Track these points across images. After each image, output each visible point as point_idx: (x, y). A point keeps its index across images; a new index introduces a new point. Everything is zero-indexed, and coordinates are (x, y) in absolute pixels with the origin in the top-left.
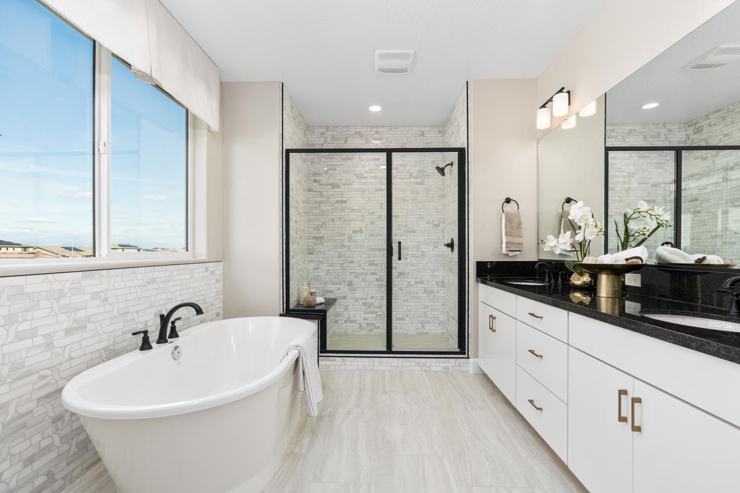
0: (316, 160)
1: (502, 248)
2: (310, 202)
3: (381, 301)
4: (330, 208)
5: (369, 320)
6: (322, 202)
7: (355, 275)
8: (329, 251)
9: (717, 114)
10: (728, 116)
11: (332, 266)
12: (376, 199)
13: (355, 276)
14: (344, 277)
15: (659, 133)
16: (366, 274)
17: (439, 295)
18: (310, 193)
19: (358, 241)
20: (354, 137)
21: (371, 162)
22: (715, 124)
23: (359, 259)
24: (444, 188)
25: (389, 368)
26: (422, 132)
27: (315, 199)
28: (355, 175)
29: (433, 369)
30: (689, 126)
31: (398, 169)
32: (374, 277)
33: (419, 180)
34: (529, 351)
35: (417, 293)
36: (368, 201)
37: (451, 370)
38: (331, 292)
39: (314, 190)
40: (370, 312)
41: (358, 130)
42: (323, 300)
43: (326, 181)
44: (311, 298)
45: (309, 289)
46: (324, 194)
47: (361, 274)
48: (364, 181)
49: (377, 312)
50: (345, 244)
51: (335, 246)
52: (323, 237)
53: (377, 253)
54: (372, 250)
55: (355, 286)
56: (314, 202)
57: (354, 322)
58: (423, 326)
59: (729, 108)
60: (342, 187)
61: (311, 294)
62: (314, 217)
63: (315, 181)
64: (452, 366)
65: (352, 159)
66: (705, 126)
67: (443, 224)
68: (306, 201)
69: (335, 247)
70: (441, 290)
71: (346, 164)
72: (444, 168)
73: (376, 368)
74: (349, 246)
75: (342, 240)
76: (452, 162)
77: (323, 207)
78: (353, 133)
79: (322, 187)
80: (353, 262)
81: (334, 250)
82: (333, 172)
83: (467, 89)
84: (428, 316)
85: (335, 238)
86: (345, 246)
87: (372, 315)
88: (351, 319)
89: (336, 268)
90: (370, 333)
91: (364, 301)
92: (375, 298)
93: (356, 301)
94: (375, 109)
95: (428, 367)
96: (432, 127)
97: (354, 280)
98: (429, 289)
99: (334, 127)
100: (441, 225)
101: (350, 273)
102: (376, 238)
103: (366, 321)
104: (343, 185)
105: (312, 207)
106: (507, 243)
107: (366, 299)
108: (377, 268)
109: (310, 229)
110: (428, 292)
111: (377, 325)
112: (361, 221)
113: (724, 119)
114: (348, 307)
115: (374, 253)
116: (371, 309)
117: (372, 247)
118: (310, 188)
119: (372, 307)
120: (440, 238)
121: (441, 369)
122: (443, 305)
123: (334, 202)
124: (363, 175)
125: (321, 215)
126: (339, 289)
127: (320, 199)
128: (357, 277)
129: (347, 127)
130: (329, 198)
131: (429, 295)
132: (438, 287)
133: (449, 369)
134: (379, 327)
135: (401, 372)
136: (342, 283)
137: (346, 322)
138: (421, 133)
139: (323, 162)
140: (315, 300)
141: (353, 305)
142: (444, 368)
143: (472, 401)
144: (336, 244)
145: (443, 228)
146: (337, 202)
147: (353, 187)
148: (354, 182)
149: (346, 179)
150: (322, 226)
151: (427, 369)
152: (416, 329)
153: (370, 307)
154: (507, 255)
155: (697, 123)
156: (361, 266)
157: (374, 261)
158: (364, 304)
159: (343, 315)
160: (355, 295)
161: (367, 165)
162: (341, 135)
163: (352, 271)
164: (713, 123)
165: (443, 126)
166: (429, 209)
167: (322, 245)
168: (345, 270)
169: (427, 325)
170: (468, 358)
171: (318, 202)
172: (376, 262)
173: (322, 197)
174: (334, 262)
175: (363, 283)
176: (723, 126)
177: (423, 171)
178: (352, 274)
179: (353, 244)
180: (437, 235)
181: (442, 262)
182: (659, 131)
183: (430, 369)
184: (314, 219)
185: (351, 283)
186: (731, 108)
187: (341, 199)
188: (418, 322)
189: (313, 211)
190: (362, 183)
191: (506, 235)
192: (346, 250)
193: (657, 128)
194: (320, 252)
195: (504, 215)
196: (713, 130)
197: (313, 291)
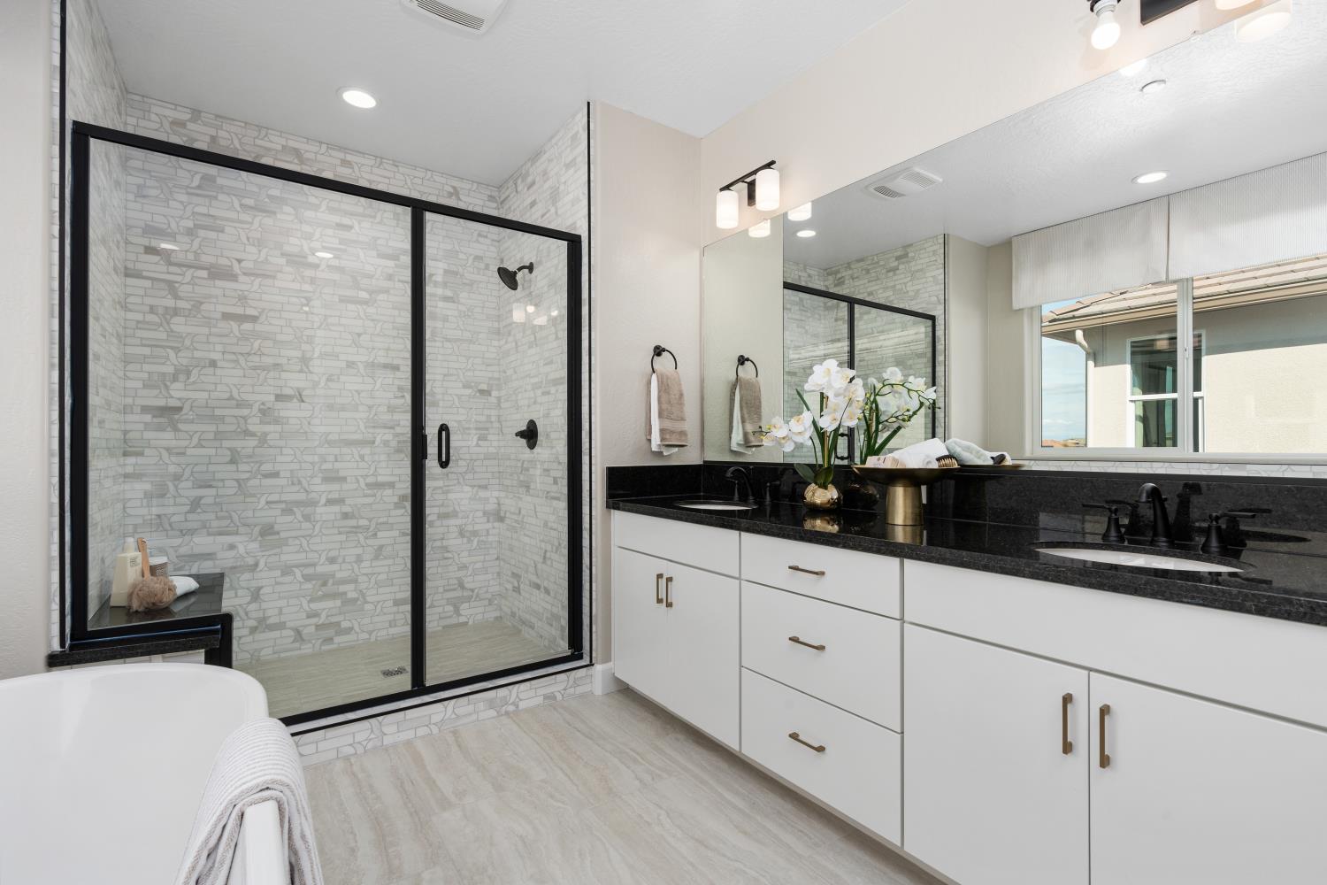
0: (153, 192)
1: (650, 440)
2: (130, 306)
3: (356, 566)
4: (206, 330)
5: (323, 615)
6: (176, 312)
7: (283, 506)
8: (199, 445)
9: (861, 264)
10: (872, 269)
11: (210, 486)
12: (343, 321)
13: (283, 510)
14: (250, 513)
15: (800, 276)
16: (314, 503)
17: (491, 538)
18: (130, 281)
19: (291, 421)
20: (279, 157)
21: (330, 232)
22: (857, 277)
23: (295, 466)
24: (499, 316)
25: (422, 731)
26: (454, 188)
27: (149, 301)
28: (282, 254)
29: (522, 705)
30: (828, 274)
31: (398, 260)
32: (336, 509)
33: (449, 293)
34: (790, 639)
35: (443, 539)
36: (321, 324)
37: (559, 697)
38: (209, 556)
39: (145, 274)
40: (326, 596)
41: (292, 144)
42: (191, 584)
43: (191, 256)
44: (155, 584)
45: (145, 559)
46: (184, 290)
47: (298, 503)
48: (308, 273)
49: (345, 593)
50: (251, 428)
51: (217, 433)
52: (179, 409)
53: (345, 450)
54: (330, 443)
55: (283, 535)
56: (147, 309)
57: (281, 626)
58: (457, 611)
59: (873, 260)
60: (242, 278)
61: (153, 570)
62: (147, 351)
63: (150, 250)
64: (563, 687)
65: (275, 213)
66: (847, 277)
67: (499, 390)
68: (119, 303)
69: (219, 436)
70: (494, 528)
71: (257, 220)
72: (515, 273)
73: (388, 741)
74: (265, 434)
75: (243, 417)
76: (531, 264)
77: (178, 324)
78: (279, 148)
79: (172, 269)
80: (276, 475)
81: (217, 444)
82: (212, 235)
83: (589, 117)
84: (467, 586)
85: (218, 412)
86: (253, 434)
87: (329, 604)
88: (271, 621)
89: (221, 492)
90: (325, 648)
91: (310, 571)
92: (340, 560)
93: (284, 574)
94: (359, 99)
95: (513, 704)
96: (475, 184)
97: (280, 520)
98: (470, 528)
99: (217, 116)
100: (494, 393)
101: (267, 503)
102: (342, 414)
103: (314, 620)
104: (245, 274)
105: (138, 322)
106: (662, 431)
107: (314, 565)
108: (345, 487)
109: (129, 384)
110: (467, 534)
111: (345, 624)
112: (301, 371)
113: (868, 271)
114: (262, 592)
115: (336, 451)
116: (330, 588)
117: (330, 437)
118: (130, 265)
119: (331, 581)
120: (493, 419)
121: (540, 700)
122: (497, 559)
123: (219, 316)
124: (305, 257)
125: (172, 348)
126: (232, 547)
127: (170, 303)
128: (288, 511)
129: (260, 127)
130: (202, 303)
131: (470, 541)
132: (488, 521)
133: (555, 698)
134: (351, 629)
135: (455, 733)
136: (242, 530)
137: (253, 630)
138: (452, 190)
139: (182, 202)
140: (172, 589)
141: (277, 583)
142: (546, 697)
143: (640, 760)
144: (222, 428)
145: (499, 398)
146: (227, 316)
147: (278, 283)
148: (281, 272)
149: (255, 261)
150: (175, 379)
151: (511, 708)
152: (440, 618)
153: (325, 584)
154: (659, 454)
155: (838, 272)
156: (300, 483)
157: (338, 471)
158: (307, 578)
159: (247, 614)
160: (284, 558)
161: (317, 235)
162: (241, 143)
163: (275, 497)
164: (856, 275)
165: (500, 187)
166: (470, 357)
167: (176, 430)
168: (253, 495)
169: (466, 605)
170: (591, 664)
171: (161, 311)
172: (342, 474)
173: (176, 297)
174: (218, 476)
175: (306, 525)
176: (866, 281)
177: (456, 273)
178: (273, 506)
179: (278, 428)
180: (486, 412)
181: (496, 469)
182: (800, 274)
183: (517, 707)
184: (145, 357)
185: (272, 527)
186: (876, 259)
187: (239, 311)
188: (444, 602)
189: (139, 333)
190: (303, 277)
191: (660, 415)
192: (255, 443)
193: (798, 270)
194: (168, 449)
195: (654, 376)
196: (856, 284)
197: (156, 561)
